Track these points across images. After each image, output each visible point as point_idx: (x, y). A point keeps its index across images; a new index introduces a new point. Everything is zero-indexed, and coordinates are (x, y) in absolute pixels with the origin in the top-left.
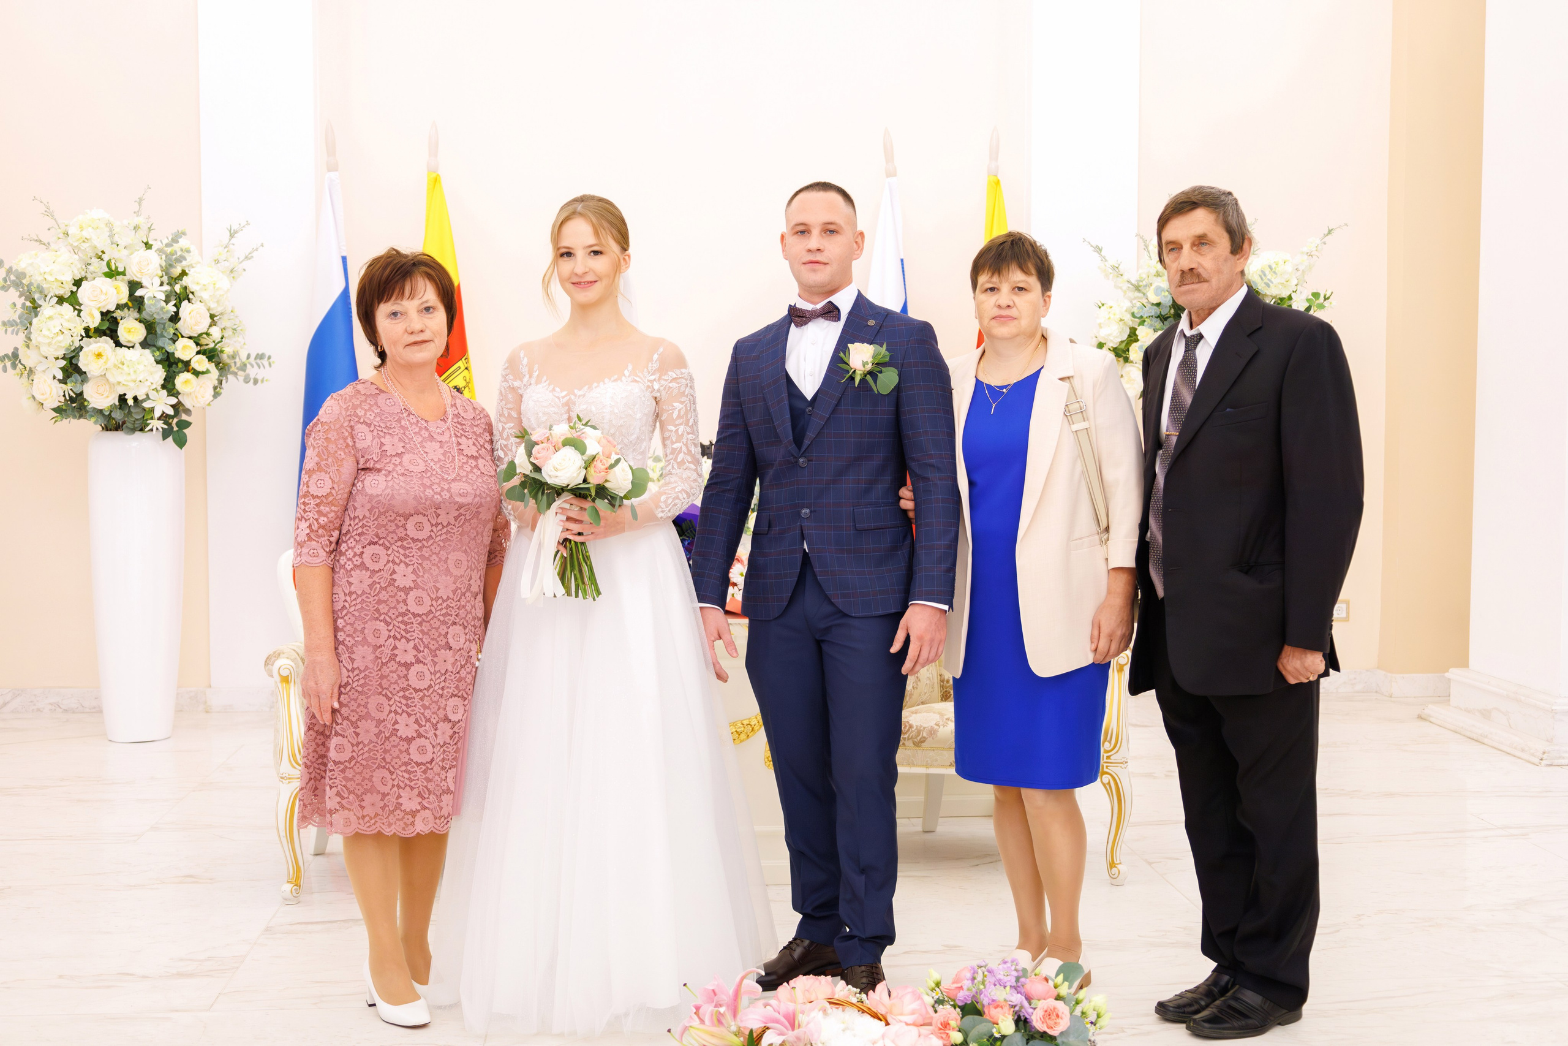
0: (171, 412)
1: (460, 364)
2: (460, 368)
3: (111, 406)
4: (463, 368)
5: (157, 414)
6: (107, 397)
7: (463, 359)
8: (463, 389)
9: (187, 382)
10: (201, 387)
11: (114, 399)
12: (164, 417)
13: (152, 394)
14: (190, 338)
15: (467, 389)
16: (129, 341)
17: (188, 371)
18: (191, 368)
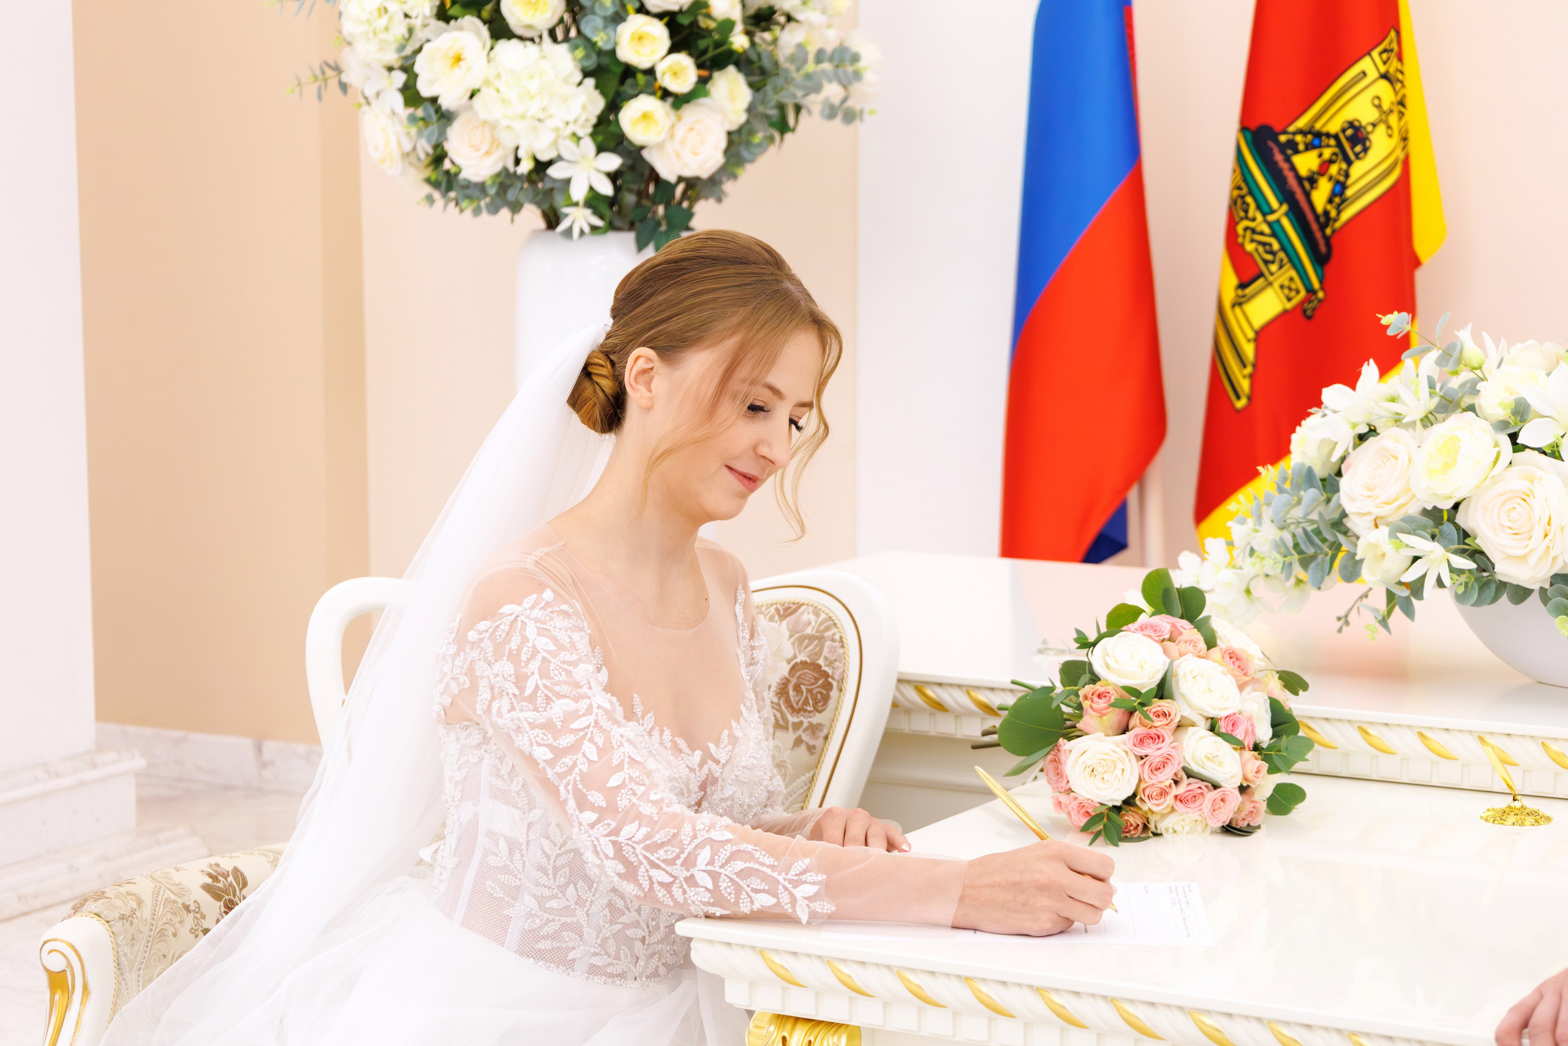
0: (606, 188)
1: (1365, 64)
2: (1364, 74)
3: (498, 175)
4: (1373, 74)
5: (578, 193)
6: (488, 153)
7: (1375, 53)
8: (1370, 128)
9: (646, 116)
10: (691, 129)
11: (505, 157)
12: (594, 201)
13: (567, 148)
14: (660, 16)
15: (1382, 128)
16: (529, 27)
17: (653, 93)
18: (657, 85)
